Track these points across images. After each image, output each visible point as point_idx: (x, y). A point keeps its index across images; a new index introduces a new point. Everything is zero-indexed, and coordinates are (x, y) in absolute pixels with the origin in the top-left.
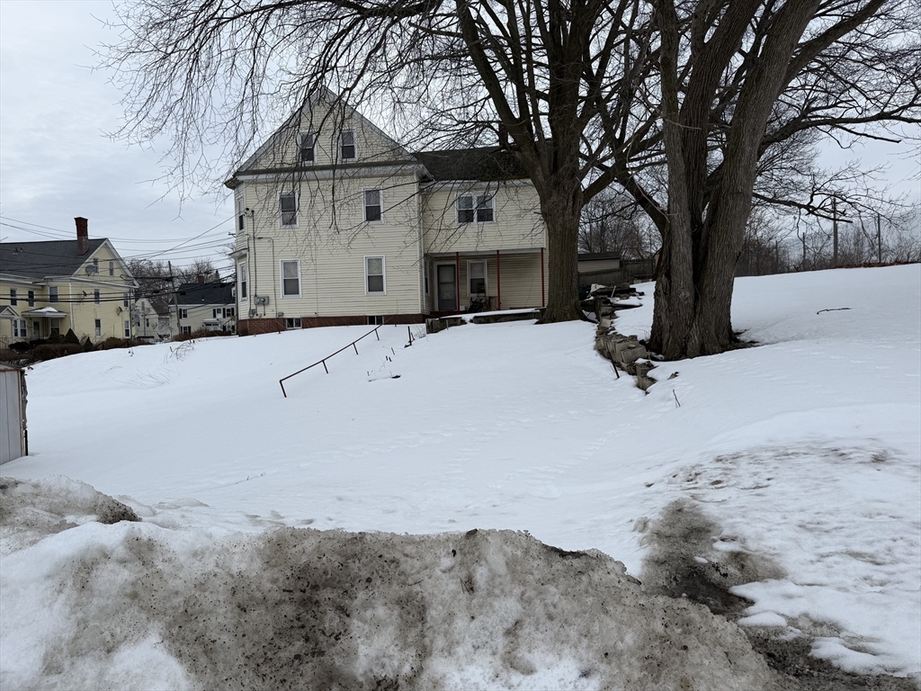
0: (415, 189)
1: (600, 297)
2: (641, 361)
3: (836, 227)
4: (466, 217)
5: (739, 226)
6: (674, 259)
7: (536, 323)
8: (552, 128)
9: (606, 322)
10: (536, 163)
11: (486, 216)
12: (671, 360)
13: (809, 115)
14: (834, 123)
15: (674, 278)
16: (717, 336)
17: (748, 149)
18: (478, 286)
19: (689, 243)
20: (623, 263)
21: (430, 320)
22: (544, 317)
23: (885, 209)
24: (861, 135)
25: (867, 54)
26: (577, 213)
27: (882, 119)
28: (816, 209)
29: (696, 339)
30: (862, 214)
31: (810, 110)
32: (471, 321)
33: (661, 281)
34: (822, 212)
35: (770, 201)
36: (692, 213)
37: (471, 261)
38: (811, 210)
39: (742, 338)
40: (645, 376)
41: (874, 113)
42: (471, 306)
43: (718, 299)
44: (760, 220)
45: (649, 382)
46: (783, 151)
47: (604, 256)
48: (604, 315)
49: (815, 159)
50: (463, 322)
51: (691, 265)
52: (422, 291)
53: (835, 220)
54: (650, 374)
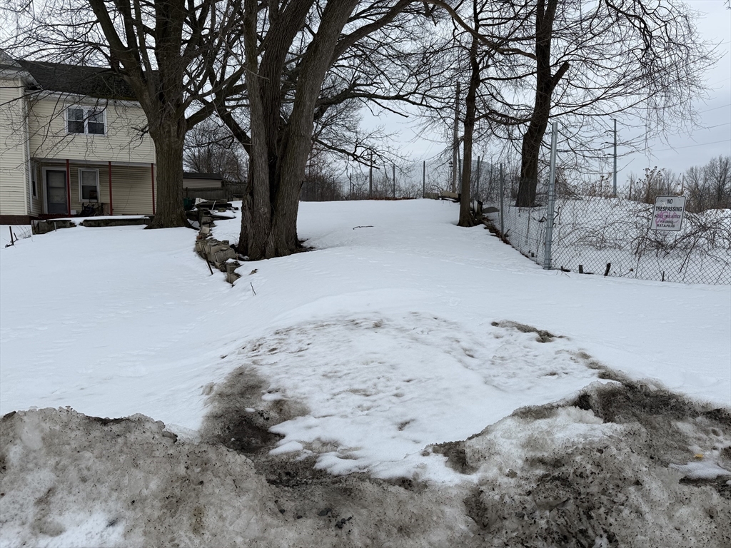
0: (20, 93)
1: (202, 209)
2: (230, 261)
3: (371, 170)
4: (76, 127)
5: (302, 161)
6: (255, 182)
7: (146, 228)
8: (158, 60)
9: (206, 229)
10: (143, 88)
11: (97, 129)
12: (254, 260)
13: (355, 88)
14: (371, 97)
15: (256, 197)
16: (287, 243)
17: (308, 103)
18: (91, 193)
19: (267, 170)
20: (224, 183)
21: (36, 222)
22: (153, 223)
23: (399, 162)
24: (386, 108)
25: (391, 52)
26: (181, 137)
27: (399, 99)
28: (358, 157)
29: (272, 244)
30: (386, 164)
31: (355, 85)
32: (81, 224)
33: (246, 198)
34: (362, 160)
35: (330, 148)
36: (269, 148)
37: (83, 169)
38: (356, 158)
39: (304, 244)
40: (233, 272)
41: (393, 94)
42: (83, 211)
43: (288, 215)
44: (324, 162)
45: (235, 277)
46: (340, 113)
47: (209, 176)
48: (204, 224)
49: (360, 122)
50: (73, 225)
51: (268, 188)
52: (28, 193)
53: (371, 166)
54: (237, 271)
